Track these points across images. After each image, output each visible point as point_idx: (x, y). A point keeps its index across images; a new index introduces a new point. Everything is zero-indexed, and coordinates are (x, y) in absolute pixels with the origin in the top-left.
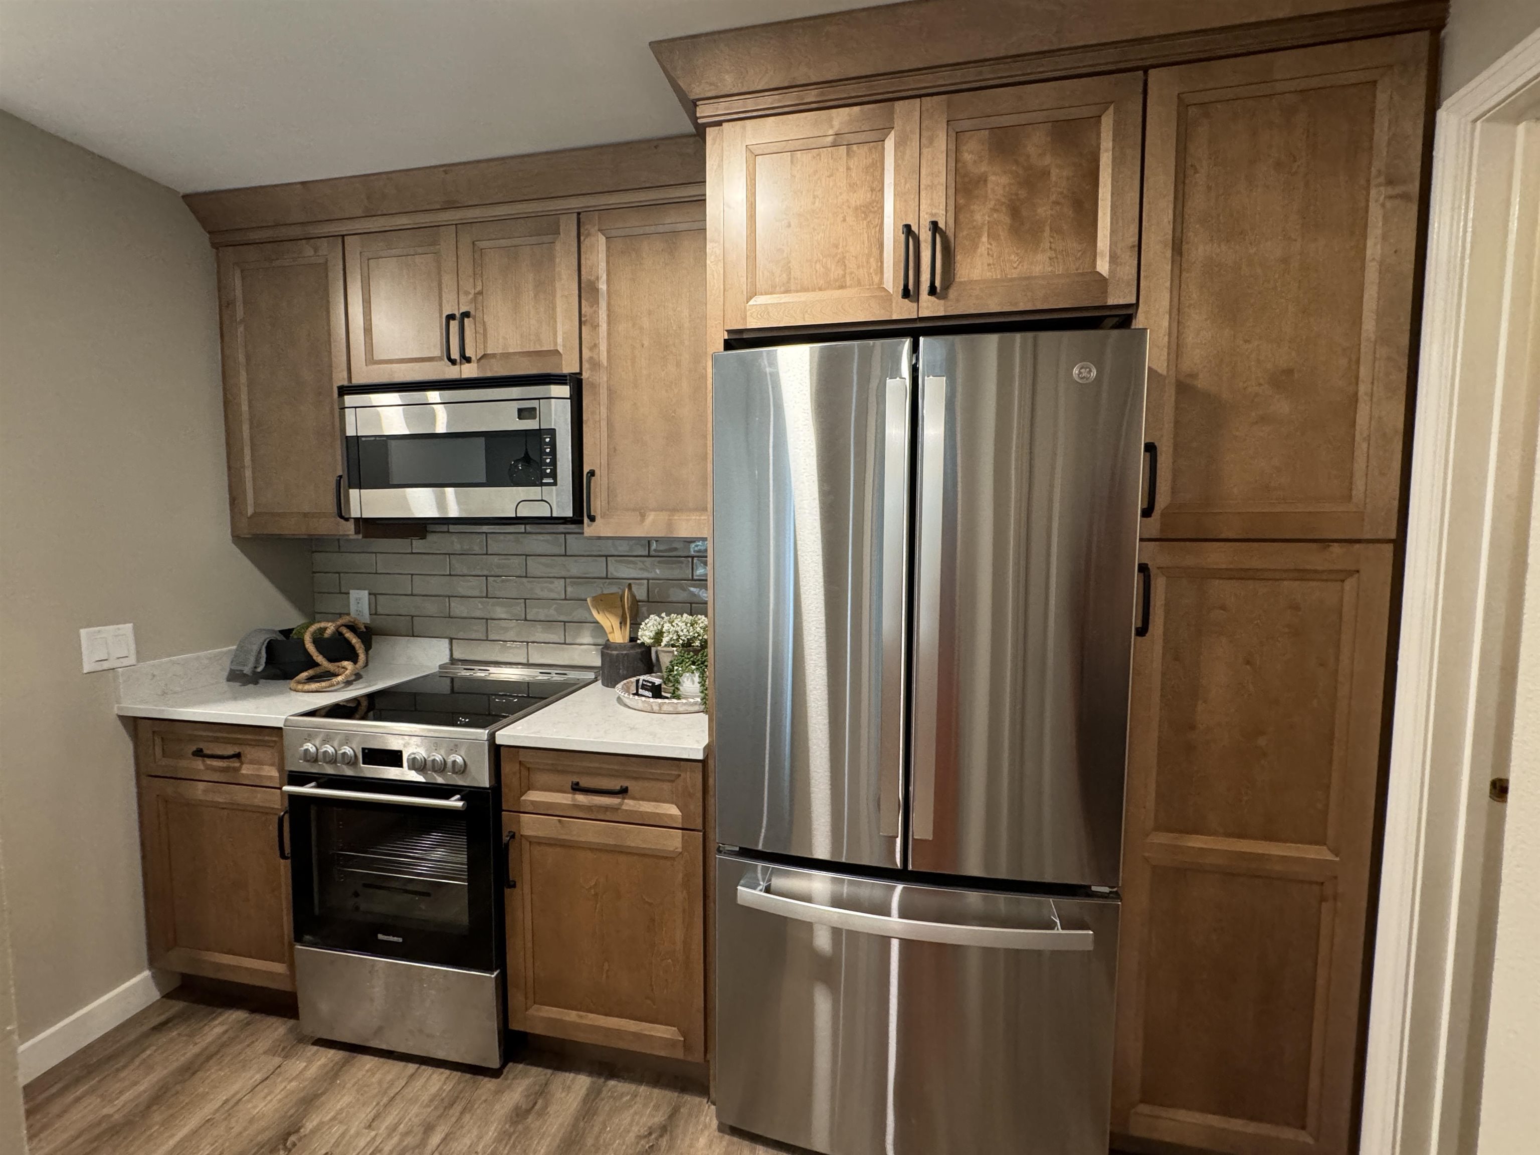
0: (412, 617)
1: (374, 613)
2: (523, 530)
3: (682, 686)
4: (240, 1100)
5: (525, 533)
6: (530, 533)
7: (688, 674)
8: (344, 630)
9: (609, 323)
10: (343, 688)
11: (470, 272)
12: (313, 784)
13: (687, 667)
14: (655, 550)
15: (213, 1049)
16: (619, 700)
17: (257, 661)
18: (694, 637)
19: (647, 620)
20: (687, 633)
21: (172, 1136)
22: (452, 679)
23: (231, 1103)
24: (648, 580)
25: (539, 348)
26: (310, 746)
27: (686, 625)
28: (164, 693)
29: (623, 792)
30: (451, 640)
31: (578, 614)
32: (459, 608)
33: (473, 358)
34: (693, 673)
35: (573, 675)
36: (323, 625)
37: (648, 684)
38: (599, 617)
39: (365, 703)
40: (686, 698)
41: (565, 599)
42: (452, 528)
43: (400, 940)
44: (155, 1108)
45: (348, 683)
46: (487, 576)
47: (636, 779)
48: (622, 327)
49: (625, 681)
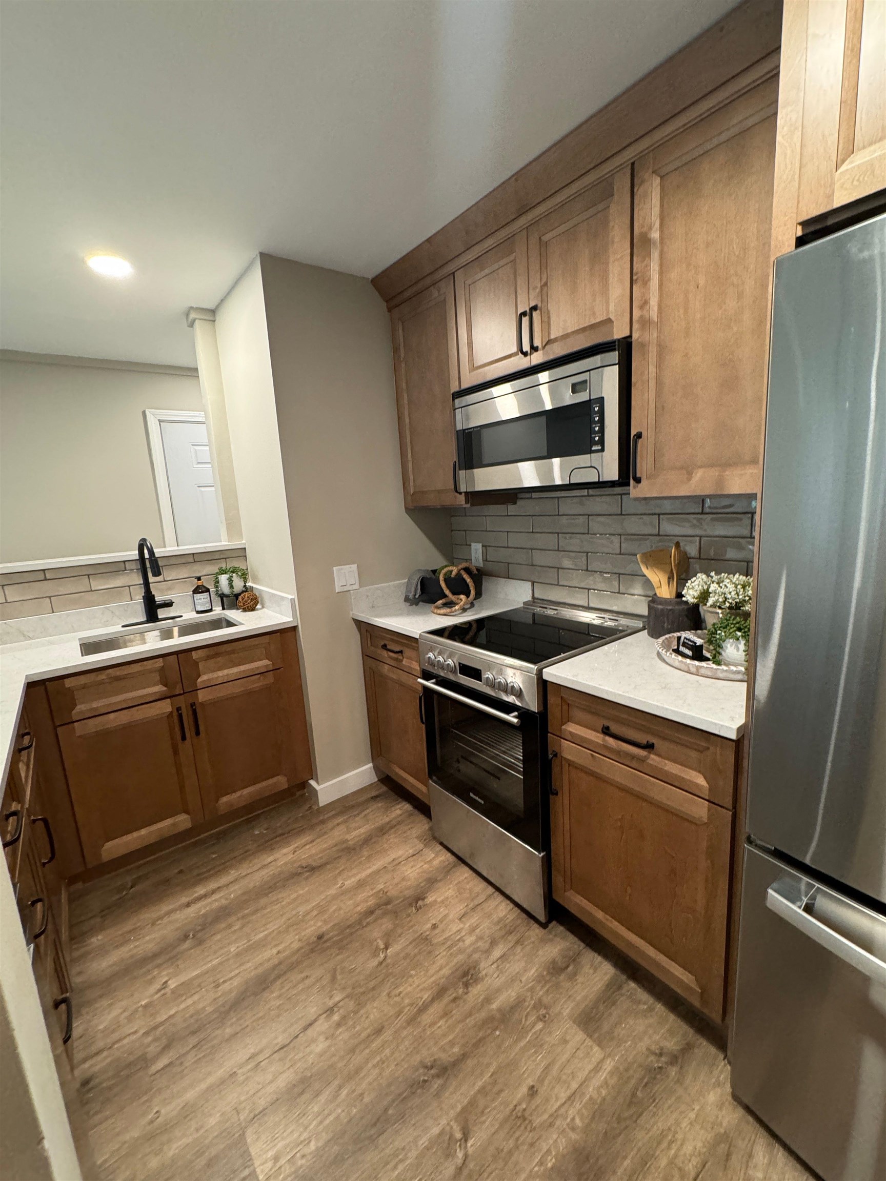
0: (508, 564)
1: (485, 560)
2: (586, 494)
3: (725, 651)
4: (400, 863)
5: (588, 496)
6: (592, 496)
7: (731, 641)
8: (463, 572)
9: (661, 273)
10: (460, 613)
11: (538, 267)
12: (434, 681)
13: (731, 633)
14: (710, 507)
15: (394, 823)
16: (659, 654)
17: (416, 590)
18: (745, 601)
19: (694, 579)
20: (736, 596)
21: (370, 867)
22: (534, 615)
23: (396, 862)
24: (701, 537)
25: (593, 322)
26: (431, 655)
27: (736, 587)
28: (373, 607)
29: (649, 747)
30: (533, 583)
31: (629, 569)
32: (540, 558)
33: (540, 347)
34: (738, 639)
35: (624, 621)
36: (450, 568)
37: (689, 643)
38: (645, 571)
39: (474, 626)
40: (727, 665)
41: (620, 554)
42: (534, 495)
43: (483, 802)
44: (365, 846)
45: (464, 610)
46: (558, 533)
47: (664, 739)
48: (673, 275)
49: (667, 636)
